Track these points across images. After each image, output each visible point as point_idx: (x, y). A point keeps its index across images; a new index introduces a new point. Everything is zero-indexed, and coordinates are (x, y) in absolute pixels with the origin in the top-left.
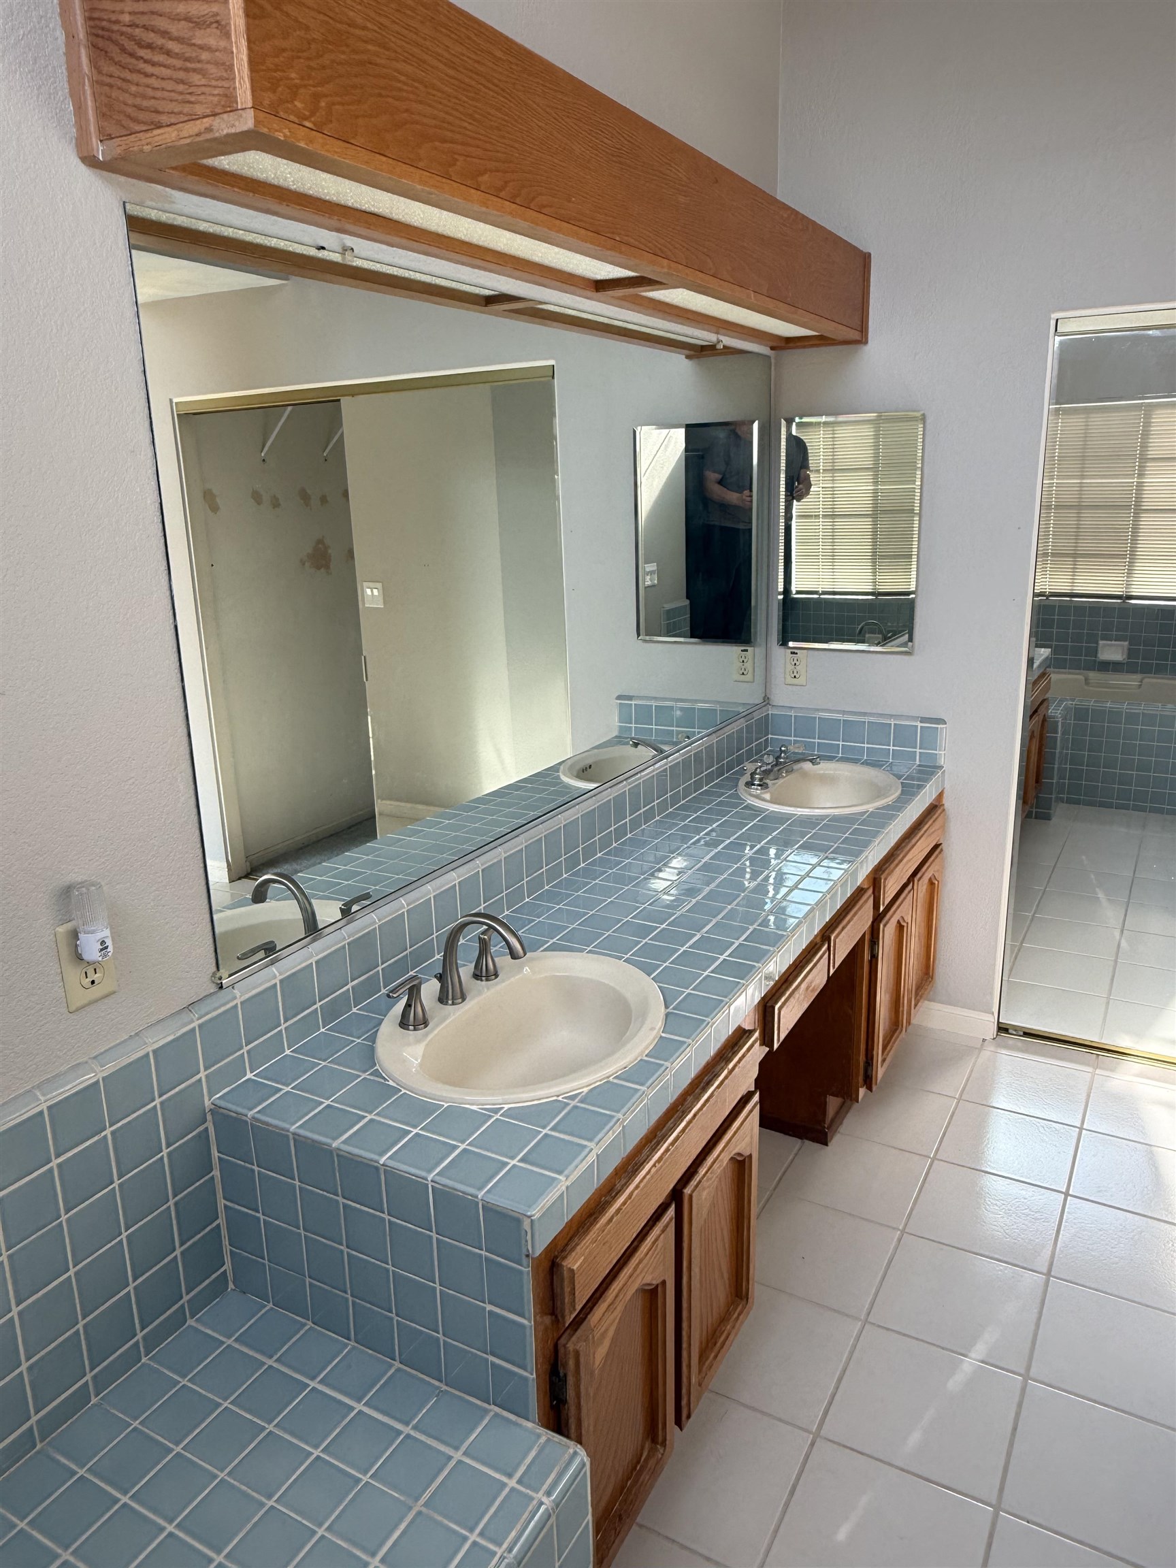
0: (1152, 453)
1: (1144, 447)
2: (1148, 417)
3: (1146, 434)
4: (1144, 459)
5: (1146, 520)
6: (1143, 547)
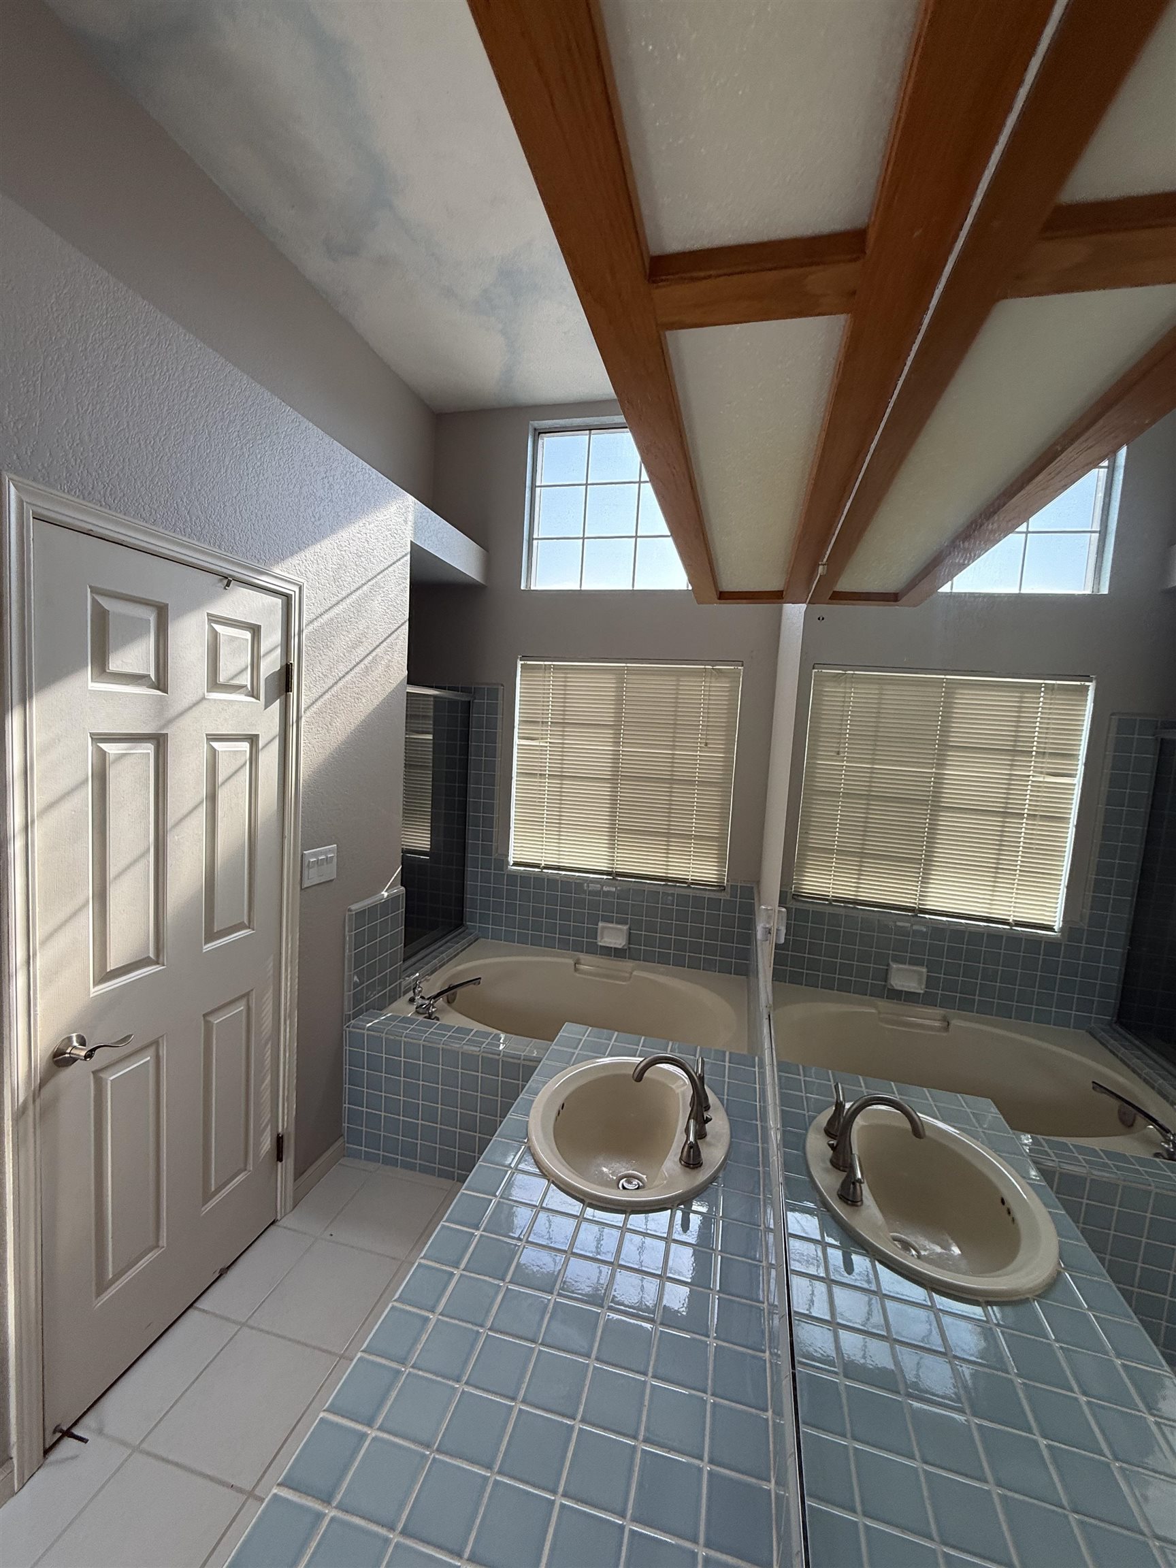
0: (954, 740)
1: (945, 731)
2: (949, 695)
3: (947, 717)
4: (945, 746)
5: (946, 820)
6: (942, 851)
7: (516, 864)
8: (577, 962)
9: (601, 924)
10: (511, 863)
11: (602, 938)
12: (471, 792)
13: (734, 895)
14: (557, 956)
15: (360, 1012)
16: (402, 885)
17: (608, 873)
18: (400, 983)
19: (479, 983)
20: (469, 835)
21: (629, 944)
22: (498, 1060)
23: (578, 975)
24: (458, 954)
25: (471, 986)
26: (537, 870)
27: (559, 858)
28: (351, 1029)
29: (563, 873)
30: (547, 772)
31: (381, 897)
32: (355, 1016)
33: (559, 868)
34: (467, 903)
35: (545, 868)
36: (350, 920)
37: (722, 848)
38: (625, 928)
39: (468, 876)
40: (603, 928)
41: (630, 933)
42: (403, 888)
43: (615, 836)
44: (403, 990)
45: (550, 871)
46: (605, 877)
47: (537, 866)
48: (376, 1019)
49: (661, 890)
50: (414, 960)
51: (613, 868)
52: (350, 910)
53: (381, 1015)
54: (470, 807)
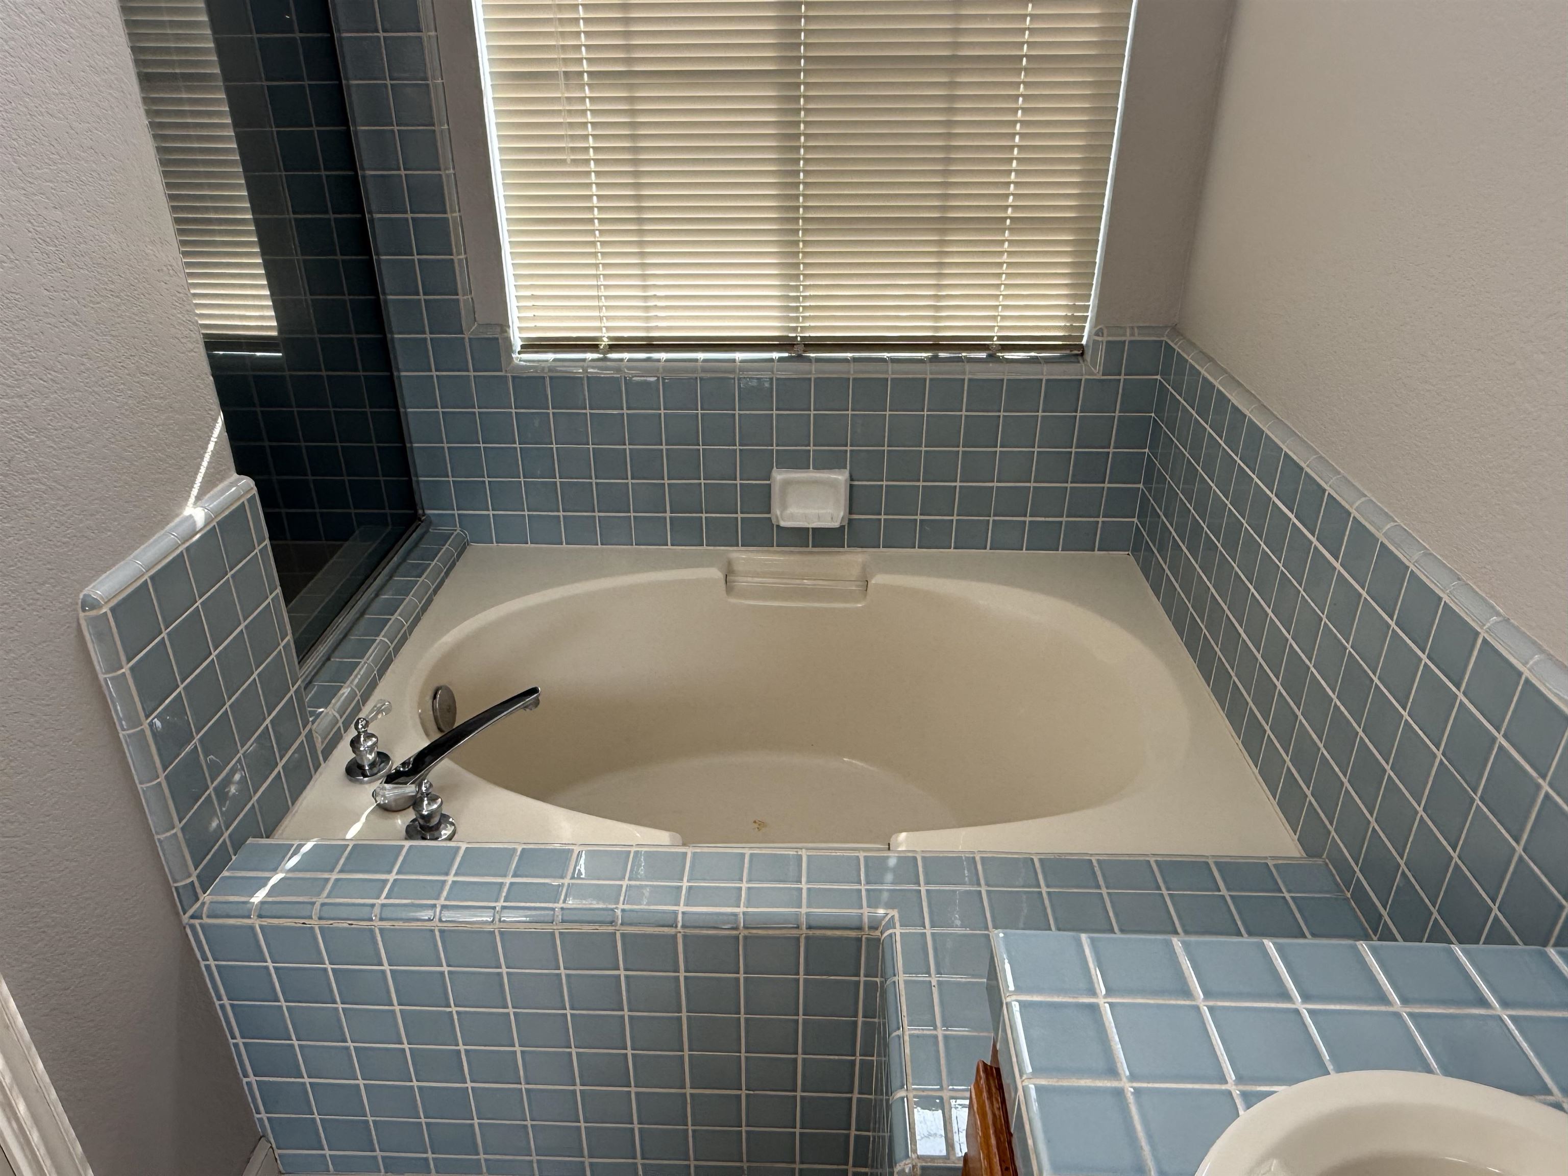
7: (531, 346)
8: (729, 573)
9: (779, 476)
10: (517, 344)
11: (784, 507)
12: (364, 150)
13: (1112, 367)
14: (679, 563)
15: (222, 861)
16: (240, 472)
17: (783, 344)
18: (309, 736)
19: (537, 703)
20: (388, 280)
21: (850, 513)
22: (675, 937)
23: (733, 600)
24: (429, 601)
25: (515, 715)
26: (590, 356)
27: (648, 319)
28: (206, 920)
29: (663, 356)
30: (585, 66)
31: (183, 530)
32: (206, 881)
33: (650, 345)
34: (419, 462)
35: (613, 348)
36: (102, 636)
37: (1086, 245)
38: (841, 477)
39: (407, 393)
40: (787, 483)
41: (851, 486)
42: (247, 482)
43: (796, 243)
44: (320, 747)
45: (626, 356)
46: (775, 355)
47: (591, 345)
48: (275, 870)
49: (928, 373)
50: (322, 650)
51: (795, 329)
52: (89, 604)
53: (284, 851)
54: (372, 197)
